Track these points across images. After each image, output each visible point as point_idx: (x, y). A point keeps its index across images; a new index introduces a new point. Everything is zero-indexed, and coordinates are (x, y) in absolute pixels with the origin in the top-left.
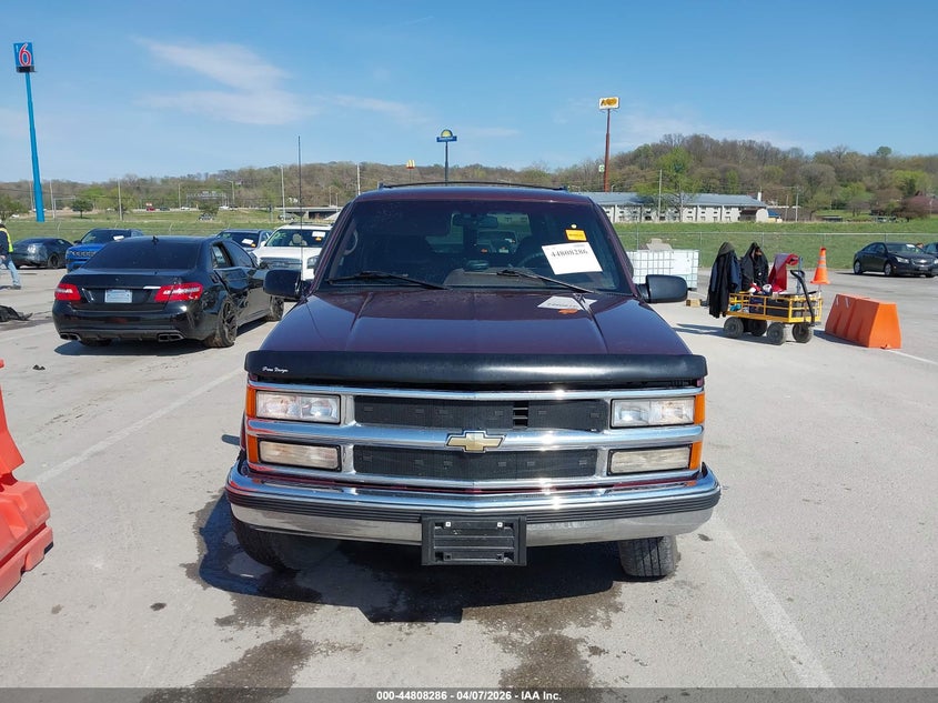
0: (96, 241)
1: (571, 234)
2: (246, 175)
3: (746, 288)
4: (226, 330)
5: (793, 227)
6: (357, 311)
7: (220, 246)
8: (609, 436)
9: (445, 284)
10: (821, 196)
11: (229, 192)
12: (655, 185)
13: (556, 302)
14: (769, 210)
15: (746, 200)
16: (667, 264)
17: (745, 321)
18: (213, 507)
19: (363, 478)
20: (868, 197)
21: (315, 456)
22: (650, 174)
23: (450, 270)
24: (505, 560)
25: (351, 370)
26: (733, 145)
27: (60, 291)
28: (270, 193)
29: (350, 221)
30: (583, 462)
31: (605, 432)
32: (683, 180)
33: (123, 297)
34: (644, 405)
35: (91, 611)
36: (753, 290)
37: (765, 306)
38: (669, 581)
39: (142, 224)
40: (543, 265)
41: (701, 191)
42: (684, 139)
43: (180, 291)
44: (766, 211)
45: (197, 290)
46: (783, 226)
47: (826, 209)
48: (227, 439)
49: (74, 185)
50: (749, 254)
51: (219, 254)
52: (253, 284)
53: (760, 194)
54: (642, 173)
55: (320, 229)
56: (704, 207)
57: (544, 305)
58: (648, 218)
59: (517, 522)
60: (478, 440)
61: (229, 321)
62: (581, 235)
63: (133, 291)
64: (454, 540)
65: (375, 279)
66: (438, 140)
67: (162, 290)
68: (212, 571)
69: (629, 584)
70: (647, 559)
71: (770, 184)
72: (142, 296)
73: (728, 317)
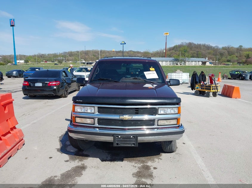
0: (31, 71)
1: (151, 69)
2: (70, 53)
3: (200, 83)
4: (66, 93)
5: (215, 67)
6: (98, 88)
7: (64, 72)
8: (157, 116)
9: (120, 81)
10: (224, 58)
11: (65, 58)
12: (179, 56)
13: (147, 85)
14: (210, 62)
15: (203, 60)
16: (181, 77)
17: (200, 91)
18: (63, 136)
19: (100, 126)
20: (236, 59)
21: (89, 121)
22: (178, 53)
23: (121, 78)
24: (133, 145)
25: (97, 101)
26: (200, 45)
27: (24, 83)
28: (76, 58)
29: (97, 66)
30: (152, 123)
31: (157, 115)
32: (187, 54)
33: (39, 85)
34: (166, 109)
35: (35, 159)
36: (202, 83)
37: (205, 87)
38: (174, 153)
39: (43, 66)
40: (144, 76)
41: (191, 57)
42: (186, 43)
43: (54, 83)
44: (209, 63)
45: (58, 83)
46: (213, 66)
47: (225, 62)
48: (66, 120)
49: (25, 56)
50: (201, 74)
51: (64, 74)
52: (73, 82)
53: (207, 58)
54: (175, 52)
55: (90, 67)
56: (192, 61)
57: (144, 86)
58: (177, 64)
59: (136, 136)
60: (126, 117)
61: (67, 91)
62: (153, 69)
63: (42, 83)
64: (121, 140)
65: (103, 80)
66: (121, 44)
67: (50, 83)
68: (63, 150)
69: (164, 154)
70: (168, 147)
71: (210, 55)
72: (44, 84)
73: (195, 90)
